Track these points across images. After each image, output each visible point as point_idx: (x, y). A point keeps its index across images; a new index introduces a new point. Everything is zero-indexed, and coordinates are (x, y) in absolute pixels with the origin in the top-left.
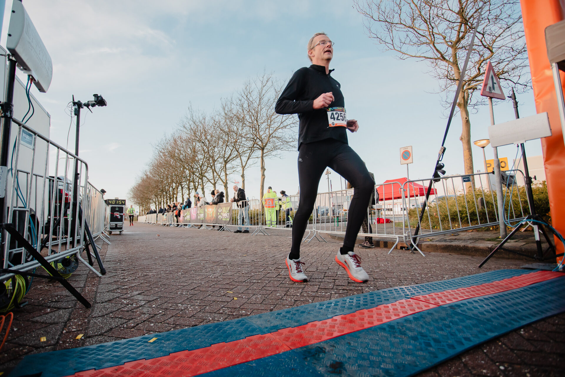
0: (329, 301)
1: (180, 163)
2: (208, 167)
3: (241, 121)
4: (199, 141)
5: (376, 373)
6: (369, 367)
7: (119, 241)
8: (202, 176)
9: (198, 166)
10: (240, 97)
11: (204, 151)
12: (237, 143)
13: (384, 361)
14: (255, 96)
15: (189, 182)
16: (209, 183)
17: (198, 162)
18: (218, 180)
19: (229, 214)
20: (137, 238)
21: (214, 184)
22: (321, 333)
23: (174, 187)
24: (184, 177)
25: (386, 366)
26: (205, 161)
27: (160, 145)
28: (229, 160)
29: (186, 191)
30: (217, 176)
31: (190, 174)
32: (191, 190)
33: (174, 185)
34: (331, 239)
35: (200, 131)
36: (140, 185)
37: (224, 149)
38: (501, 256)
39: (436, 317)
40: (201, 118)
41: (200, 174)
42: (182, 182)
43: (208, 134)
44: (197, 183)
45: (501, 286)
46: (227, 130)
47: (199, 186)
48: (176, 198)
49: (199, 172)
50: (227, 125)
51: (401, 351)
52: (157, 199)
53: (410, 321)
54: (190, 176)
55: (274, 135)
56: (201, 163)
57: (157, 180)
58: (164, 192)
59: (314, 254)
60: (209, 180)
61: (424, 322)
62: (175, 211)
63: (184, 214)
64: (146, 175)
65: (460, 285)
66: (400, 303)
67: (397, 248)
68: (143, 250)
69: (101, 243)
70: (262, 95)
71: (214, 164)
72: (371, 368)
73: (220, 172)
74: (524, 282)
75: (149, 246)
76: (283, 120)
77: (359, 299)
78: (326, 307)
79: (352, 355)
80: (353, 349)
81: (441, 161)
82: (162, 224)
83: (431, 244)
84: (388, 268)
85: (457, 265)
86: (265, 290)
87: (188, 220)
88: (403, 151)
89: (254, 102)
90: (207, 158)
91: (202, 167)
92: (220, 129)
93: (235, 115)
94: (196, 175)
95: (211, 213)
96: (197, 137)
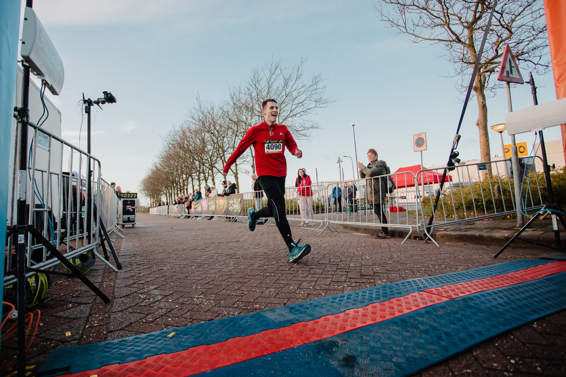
0: (341, 294)
1: (190, 155)
2: (217, 157)
3: (249, 110)
4: (208, 132)
5: (388, 367)
6: (381, 361)
7: (132, 234)
8: (212, 167)
9: (208, 156)
10: (249, 86)
11: (213, 141)
13: (395, 355)
14: (263, 85)
15: (199, 173)
16: (220, 173)
17: (207, 153)
19: (240, 205)
20: (150, 231)
22: (334, 327)
23: (184, 179)
24: (195, 169)
25: (398, 360)
26: (215, 152)
27: (169, 137)
29: (196, 183)
31: (200, 165)
32: (201, 182)
33: (184, 176)
34: (343, 230)
35: (209, 121)
36: (150, 177)
37: (234, 139)
38: (518, 245)
39: (449, 311)
40: (209, 108)
41: (209, 165)
42: (192, 173)
43: (217, 125)
44: (207, 174)
45: (517, 277)
46: (236, 120)
47: (210, 177)
48: (187, 189)
49: (209, 163)
50: (236, 114)
51: (413, 344)
52: (167, 191)
53: (422, 315)
54: (200, 167)
56: (211, 153)
57: (167, 172)
58: (174, 183)
59: (326, 245)
60: (219, 171)
61: (436, 316)
62: (186, 203)
64: (156, 167)
65: (474, 276)
66: (412, 296)
67: (410, 238)
68: (156, 243)
69: (115, 237)
70: (271, 84)
71: (224, 155)
72: (383, 362)
74: (540, 273)
75: (161, 239)
76: (293, 108)
77: (372, 292)
78: (339, 301)
79: (364, 348)
80: (365, 343)
81: (455, 149)
82: (173, 215)
83: (445, 234)
84: (401, 259)
85: (471, 256)
86: (278, 283)
87: (199, 211)
88: (416, 138)
89: (263, 90)
90: (216, 148)
91: (212, 158)
92: (229, 119)
93: (243, 105)
94: (206, 166)
95: (222, 204)
96: (206, 128)
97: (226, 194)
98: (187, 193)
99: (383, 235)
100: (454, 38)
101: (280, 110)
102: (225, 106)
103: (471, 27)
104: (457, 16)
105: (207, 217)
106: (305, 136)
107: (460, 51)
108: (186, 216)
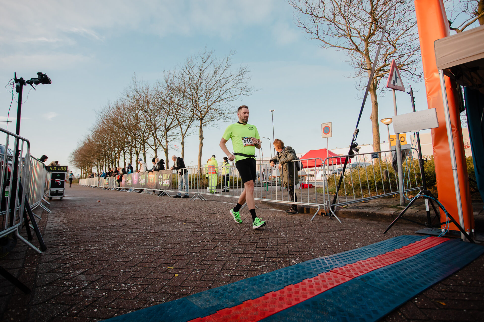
1: (123, 130)
2: (149, 134)
3: (182, 93)
4: (142, 110)
8: (144, 142)
9: (140, 132)
10: (183, 72)
11: (146, 119)
12: (178, 114)
14: (196, 71)
15: (131, 148)
16: (151, 148)
17: (140, 129)
18: (159, 146)
21: (156, 150)
23: (116, 152)
24: (127, 143)
26: (147, 128)
28: (169, 128)
29: (128, 156)
30: (159, 143)
31: (132, 140)
32: (132, 155)
33: (117, 149)
34: (261, 205)
37: (166, 118)
40: (144, 89)
41: (142, 140)
42: (124, 147)
43: (150, 104)
44: (139, 149)
46: (168, 100)
47: (141, 152)
48: (118, 162)
49: (141, 139)
50: (169, 96)
54: (132, 142)
55: (212, 107)
56: (143, 130)
58: (106, 156)
60: (150, 146)
62: (117, 176)
63: (126, 179)
64: (88, 140)
67: (318, 215)
68: (85, 218)
70: (202, 71)
71: (156, 131)
73: (161, 139)
75: (90, 214)
76: (221, 94)
82: (103, 187)
87: (129, 184)
88: (324, 126)
89: (195, 76)
90: (149, 125)
91: (144, 134)
92: (163, 99)
93: (176, 87)
94: (138, 141)
95: (152, 178)
96: (140, 106)
97: (156, 170)
98: (119, 166)
99: (293, 211)
100: (355, 47)
101: (209, 95)
102: (159, 88)
103: (367, 40)
104: (357, 30)
105: (136, 189)
106: (230, 119)
107: (359, 58)
108: (117, 188)
